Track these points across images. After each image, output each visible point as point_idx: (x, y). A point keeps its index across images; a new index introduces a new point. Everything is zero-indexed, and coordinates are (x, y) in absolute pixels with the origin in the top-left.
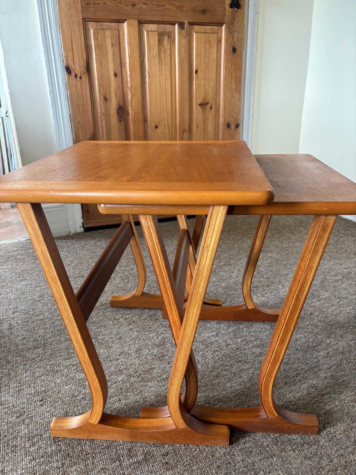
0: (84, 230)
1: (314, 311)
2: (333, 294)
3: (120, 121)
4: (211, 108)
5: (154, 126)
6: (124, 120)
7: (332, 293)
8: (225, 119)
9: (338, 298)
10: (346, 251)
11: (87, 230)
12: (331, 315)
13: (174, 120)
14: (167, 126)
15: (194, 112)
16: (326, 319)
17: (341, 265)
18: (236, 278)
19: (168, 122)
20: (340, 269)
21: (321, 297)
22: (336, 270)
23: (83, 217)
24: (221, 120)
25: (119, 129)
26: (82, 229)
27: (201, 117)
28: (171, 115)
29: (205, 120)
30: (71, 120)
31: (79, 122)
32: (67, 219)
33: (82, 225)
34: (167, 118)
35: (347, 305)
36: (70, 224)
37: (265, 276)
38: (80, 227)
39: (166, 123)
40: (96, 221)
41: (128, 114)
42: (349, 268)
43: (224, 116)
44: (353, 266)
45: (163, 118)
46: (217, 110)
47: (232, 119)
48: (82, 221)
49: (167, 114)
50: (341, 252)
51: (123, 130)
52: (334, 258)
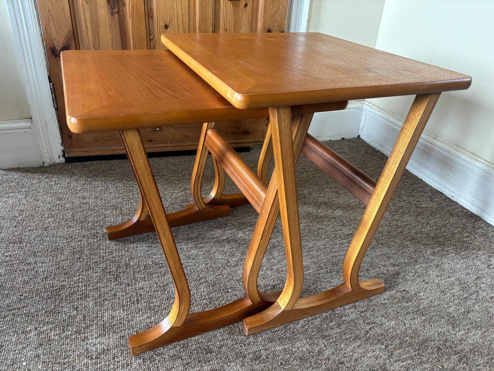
0: (66, 160)
1: (325, 346)
2: (363, 315)
3: (112, 14)
4: (246, 5)
5: (163, 25)
6: (118, 12)
7: (362, 312)
8: (264, 23)
9: (368, 323)
10: (401, 232)
11: (69, 160)
12: (348, 359)
13: (192, 17)
14: (181, 26)
15: (222, 9)
16: (339, 366)
17: (388, 258)
18: (234, 266)
19: (183, 19)
20: (385, 266)
21: (344, 318)
22: (379, 268)
23: (63, 144)
24: (260, 24)
25: (111, 26)
26: (62, 160)
27: (231, 18)
28: (187, 10)
29: (236, 23)
30: (36, 6)
31: (49, 10)
32: (39, 146)
33: (62, 154)
34: (182, 15)
35: (379, 340)
36: (43, 152)
37: (275, 268)
38: (59, 156)
39: (180, 21)
40: (82, 150)
41: (124, 5)
42: (398, 266)
43: (264, 18)
44: (405, 262)
45: (176, 14)
46: (255, 10)
47: (275, 24)
48: (62, 148)
49: (182, 10)
50: (394, 233)
51: (118, 27)
52: (382, 244)
